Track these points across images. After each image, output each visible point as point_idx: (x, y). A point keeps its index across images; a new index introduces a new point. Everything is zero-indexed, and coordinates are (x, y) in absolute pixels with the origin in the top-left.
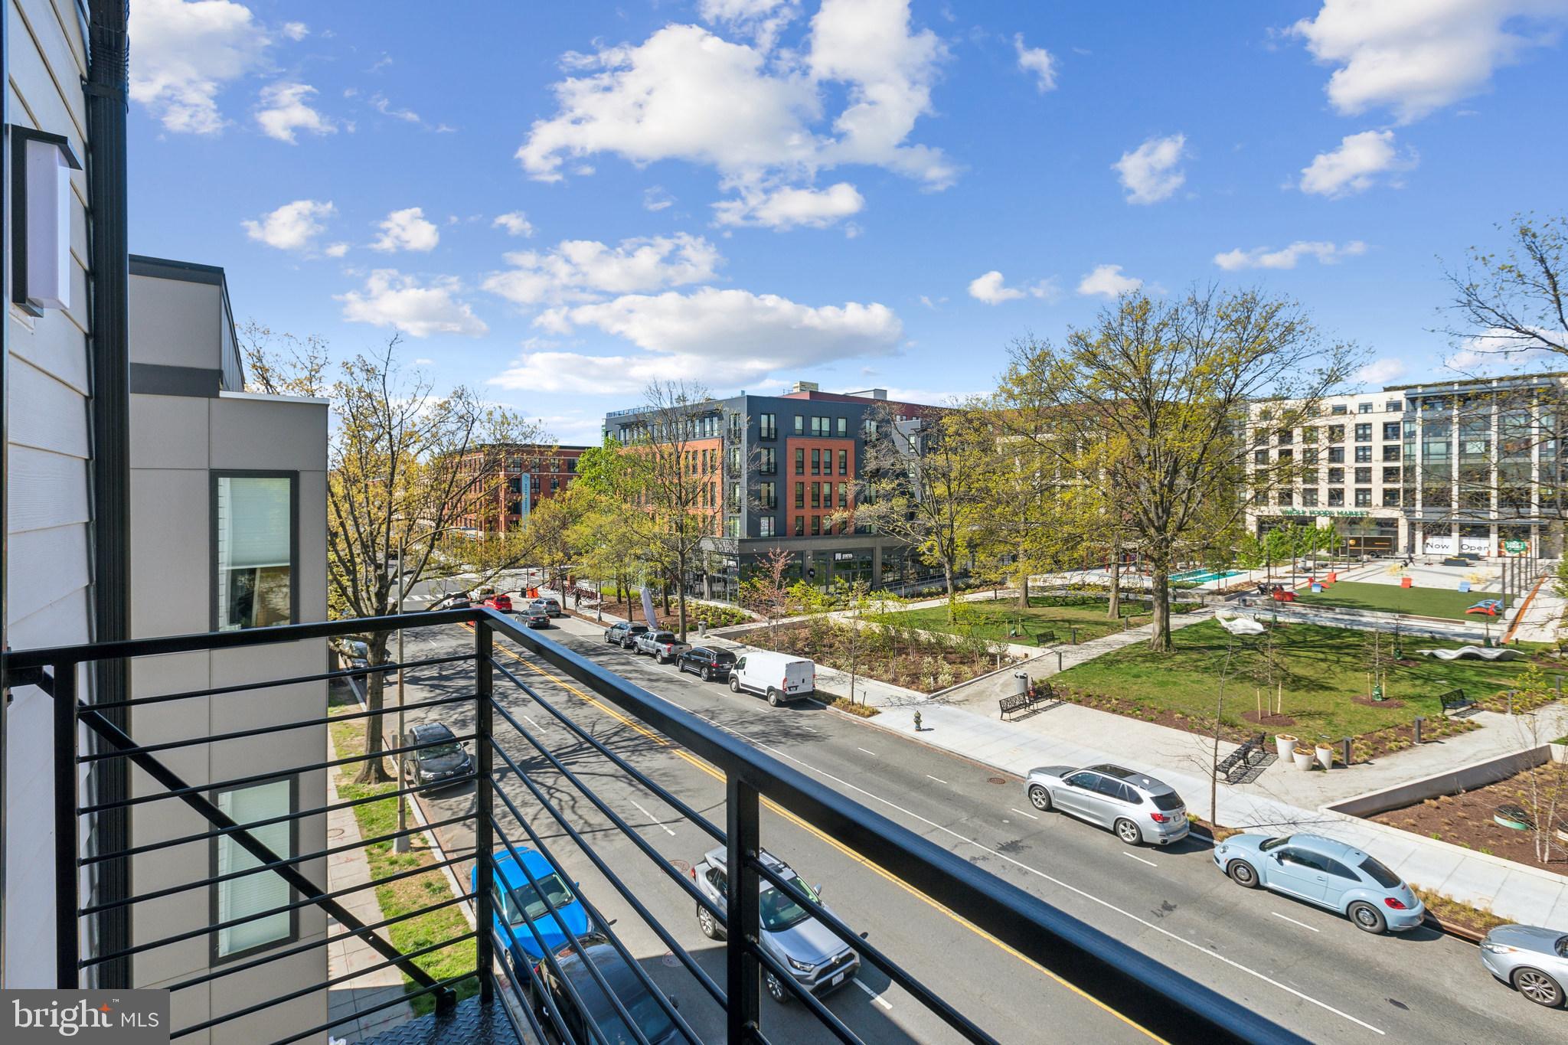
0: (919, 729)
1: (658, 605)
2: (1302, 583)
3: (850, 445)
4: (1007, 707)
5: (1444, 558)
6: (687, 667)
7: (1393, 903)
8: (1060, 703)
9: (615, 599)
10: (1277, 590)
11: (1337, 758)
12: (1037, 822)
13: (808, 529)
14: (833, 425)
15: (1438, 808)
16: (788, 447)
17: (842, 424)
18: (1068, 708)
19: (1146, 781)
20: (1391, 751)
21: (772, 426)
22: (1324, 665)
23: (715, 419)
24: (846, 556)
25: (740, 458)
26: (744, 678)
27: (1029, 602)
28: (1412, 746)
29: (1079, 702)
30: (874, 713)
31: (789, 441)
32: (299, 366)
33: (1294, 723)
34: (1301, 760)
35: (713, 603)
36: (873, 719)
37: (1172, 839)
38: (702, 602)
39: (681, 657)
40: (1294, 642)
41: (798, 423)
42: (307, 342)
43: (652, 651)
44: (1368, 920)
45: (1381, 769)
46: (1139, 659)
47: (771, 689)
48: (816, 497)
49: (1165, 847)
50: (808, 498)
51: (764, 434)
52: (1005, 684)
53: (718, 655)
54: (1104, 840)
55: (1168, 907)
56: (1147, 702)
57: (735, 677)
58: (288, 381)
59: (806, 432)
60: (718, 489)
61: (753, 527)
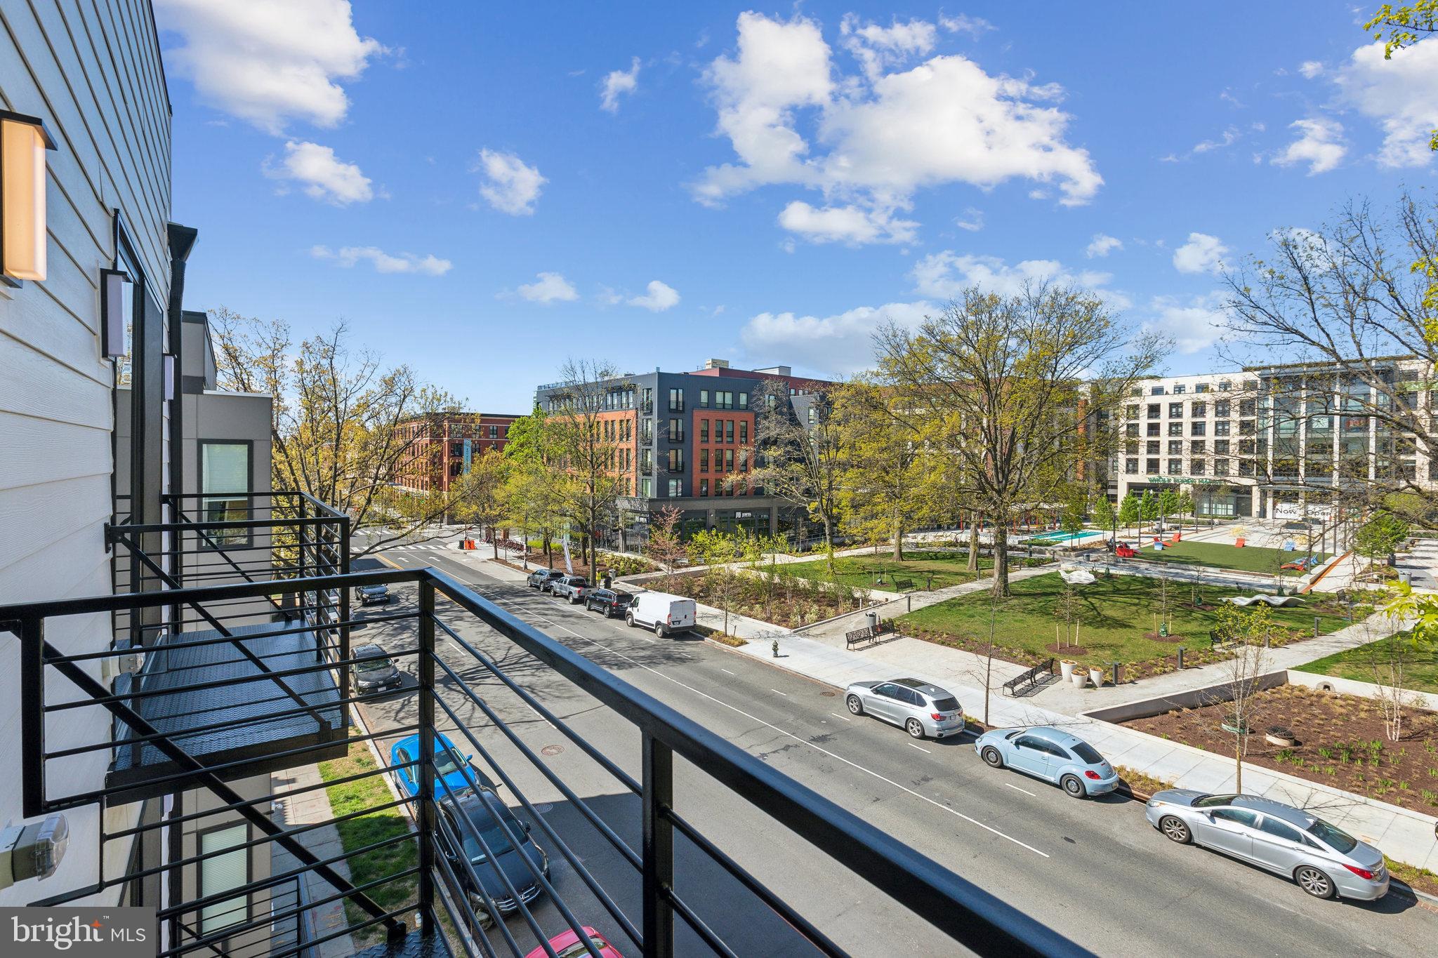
0: (776, 656)
1: (577, 557)
2: (1147, 542)
3: (749, 416)
4: (852, 639)
5: (1285, 522)
6: (593, 607)
7: (1092, 775)
8: (900, 637)
9: (541, 551)
10: (1124, 547)
11: (1108, 678)
12: (848, 723)
13: (712, 491)
14: (736, 399)
15: (1179, 717)
16: (695, 418)
17: (743, 398)
18: (907, 641)
19: (933, 690)
20: (1156, 674)
21: (680, 399)
22: (1134, 608)
23: (631, 393)
24: (745, 515)
25: (652, 426)
26: (639, 614)
27: (902, 555)
28: (1175, 670)
29: (916, 636)
30: (742, 643)
31: (696, 413)
32: (264, 346)
33: (1086, 653)
34: (1077, 680)
35: (625, 555)
36: (741, 648)
37: (946, 734)
38: (616, 554)
39: (588, 598)
40: (1119, 590)
41: (704, 396)
42: (271, 325)
43: (564, 592)
44: (1074, 788)
45: (1141, 687)
46: (980, 602)
47: (658, 623)
48: (719, 462)
49: (941, 740)
50: (712, 463)
51: (673, 406)
52: (858, 621)
53: (618, 596)
54: (897, 735)
55: (926, 779)
56: (971, 636)
57: (630, 614)
58: (254, 359)
59: (711, 404)
60: (632, 454)
61: (662, 488)
